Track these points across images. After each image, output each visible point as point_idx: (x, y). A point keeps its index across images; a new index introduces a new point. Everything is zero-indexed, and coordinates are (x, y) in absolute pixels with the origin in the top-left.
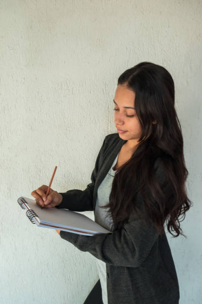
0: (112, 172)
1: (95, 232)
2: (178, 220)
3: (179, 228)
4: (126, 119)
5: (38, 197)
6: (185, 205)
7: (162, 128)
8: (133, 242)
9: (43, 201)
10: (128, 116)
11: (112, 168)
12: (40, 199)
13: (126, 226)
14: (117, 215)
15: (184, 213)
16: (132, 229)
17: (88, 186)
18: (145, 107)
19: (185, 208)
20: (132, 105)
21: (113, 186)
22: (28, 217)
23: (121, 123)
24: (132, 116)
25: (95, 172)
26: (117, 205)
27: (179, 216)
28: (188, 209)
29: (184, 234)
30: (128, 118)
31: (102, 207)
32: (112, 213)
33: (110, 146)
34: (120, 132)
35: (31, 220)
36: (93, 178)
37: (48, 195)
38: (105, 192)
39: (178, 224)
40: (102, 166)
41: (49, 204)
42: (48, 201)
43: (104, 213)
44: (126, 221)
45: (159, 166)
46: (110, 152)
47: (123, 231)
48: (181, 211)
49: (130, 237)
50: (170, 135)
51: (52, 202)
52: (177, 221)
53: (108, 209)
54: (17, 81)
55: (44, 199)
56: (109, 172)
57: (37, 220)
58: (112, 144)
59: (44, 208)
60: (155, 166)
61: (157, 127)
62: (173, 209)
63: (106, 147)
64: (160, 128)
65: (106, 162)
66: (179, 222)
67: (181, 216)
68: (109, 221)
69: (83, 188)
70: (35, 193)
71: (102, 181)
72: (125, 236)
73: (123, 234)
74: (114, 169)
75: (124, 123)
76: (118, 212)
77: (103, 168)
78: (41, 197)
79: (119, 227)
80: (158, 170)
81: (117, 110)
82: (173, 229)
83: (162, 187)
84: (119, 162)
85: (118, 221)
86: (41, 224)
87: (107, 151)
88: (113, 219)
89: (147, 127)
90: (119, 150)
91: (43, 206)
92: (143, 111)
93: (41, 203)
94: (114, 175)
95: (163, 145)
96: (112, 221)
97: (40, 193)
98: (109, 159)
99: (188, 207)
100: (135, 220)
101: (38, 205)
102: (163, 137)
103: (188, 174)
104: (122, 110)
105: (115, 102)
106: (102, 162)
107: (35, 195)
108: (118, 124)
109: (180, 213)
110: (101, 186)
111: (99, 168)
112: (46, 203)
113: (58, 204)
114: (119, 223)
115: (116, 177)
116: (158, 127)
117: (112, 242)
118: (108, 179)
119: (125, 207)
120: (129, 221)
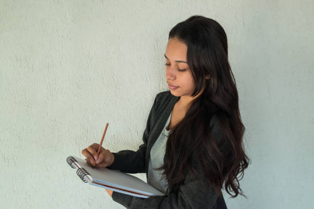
0: (166, 132)
1: (151, 194)
2: (237, 179)
3: (239, 188)
4: (178, 74)
5: (89, 156)
6: (243, 162)
7: (216, 81)
8: (191, 204)
9: (94, 160)
10: (180, 70)
11: (165, 128)
12: (91, 157)
13: (182, 188)
14: (172, 177)
15: (243, 170)
16: (189, 191)
17: (140, 147)
18: (198, 60)
19: (242, 165)
20: (184, 59)
21: (167, 147)
22: (79, 176)
23: (172, 78)
24: (184, 70)
25: (146, 133)
26: (172, 166)
27: (237, 174)
28: (247, 167)
29: (244, 194)
30: (180, 72)
31: (156, 169)
32: (167, 176)
33: (161, 104)
34: (173, 88)
35: (82, 179)
36: (145, 138)
37: (100, 153)
38: (158, 153)
39: (237, 183)
40: (154, 126)
41: (101, 163)
42: (99, 160)
43: (159, 176)
44: (182, 183)
45: (215, 123)
46: (163, 111)
47: (180, 193)
48: (239, 169)
49: (188, 200)
50: (225, 88)
51: (103, 161)
52: (235, 180)
53: (163, 171)
54: (62, 36)
55: (96, 158)
56: (162, 132)
57: (89, 179)
58: (164, 102)
59: (95, 167)
60: (211, 124)
61: (210, 82)
62: (231, 170)
63: (158, 107)
64: (214, 82)
65: (159, 121)
66: (238, 181)
67: (239, 175)
68: (164, 183)
69: (135, 149)
70: (86, 151)
71: (155, 142)
72: (181, 198)
73: (179, 196)
74: (168, 129)
75: (175, 78)
76: (173, 174)
77: (155, 128)
78: (92, 155)
79: (174, 190)
80: (214, 127)
81: (169, 65)
82: (231, 189)
83: (219, 145)
84: (173, 121)
85: (174, 183)
86: (93, 182)
87: (159, 110)
88: (168, 181)
89: (200, 81)
90: (172, 109)
91: (94, 165)
92: (196, 64)
93: (92, 162)
94: (168, 135)
95: (218, 100)
96: (167, 183)
97: (91, 151)
98: (161, 118)
99: (246, 165)
100: (192, 180)
101: (89, 164)
102: (217, 92)
103: (244, 129)
104: (173, 64)
105: (166, 57)
106: (153, 122)
107: (86, 154)
108: (169, 79)
109: (239, 171)
110: (154, 147)
111: (151, 128)
112: (97, 162)
113: (109, 165)
114: (175, 185)
115: (170, 137)
116: (212, 80)
117: (168, 205)
118: (162, 139)
119: (181, 167)
120: (185, 182)
